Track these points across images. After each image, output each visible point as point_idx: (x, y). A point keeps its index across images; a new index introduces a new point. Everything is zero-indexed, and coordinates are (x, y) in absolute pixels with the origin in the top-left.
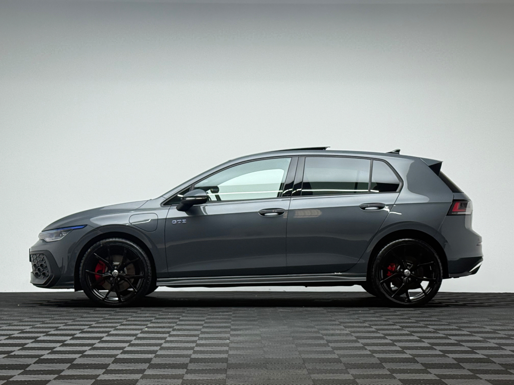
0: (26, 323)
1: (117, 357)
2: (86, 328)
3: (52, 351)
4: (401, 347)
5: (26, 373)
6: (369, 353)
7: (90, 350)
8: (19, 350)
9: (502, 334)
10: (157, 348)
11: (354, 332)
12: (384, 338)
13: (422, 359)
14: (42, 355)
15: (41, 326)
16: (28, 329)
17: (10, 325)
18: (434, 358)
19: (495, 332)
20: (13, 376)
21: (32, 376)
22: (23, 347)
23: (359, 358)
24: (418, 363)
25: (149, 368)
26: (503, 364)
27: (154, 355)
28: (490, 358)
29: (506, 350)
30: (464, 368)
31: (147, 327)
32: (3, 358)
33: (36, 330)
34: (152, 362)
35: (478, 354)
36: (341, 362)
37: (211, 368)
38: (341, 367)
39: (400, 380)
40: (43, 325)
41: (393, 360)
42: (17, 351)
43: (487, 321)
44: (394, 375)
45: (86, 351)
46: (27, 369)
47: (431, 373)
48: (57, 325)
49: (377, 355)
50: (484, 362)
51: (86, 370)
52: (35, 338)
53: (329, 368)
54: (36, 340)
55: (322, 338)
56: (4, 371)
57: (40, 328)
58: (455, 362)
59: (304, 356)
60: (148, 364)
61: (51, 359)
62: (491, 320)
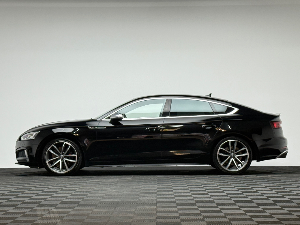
0: (20, 184)
1: (63, 201)
2: (51, 187)
3: (31, 198)
4: (210, 195)
5: (16, 208)
6: (192, 198)
7: (50, 197)
8: (14, 198)
9: (268, 188)
10: (84, 197)
11: (190, 188)
12: (205, 191)
13: (218, 201)
14: (25, 200)
15: (27, 186)
16: (20, 187)
17: (11, 185)
18: (224, 200)
19: (266, 187)
20: (9, 210)
21: (19, 210)
22: (16, 196)
23: (185, 201)
24: (214, 202)
25: (77, 206)
26: (257, 203)
27: (82, 200)
28: (253, 200)
29: (264, 196)
30: (236, 205)
31: (83, 186)
32: (5, 202)
33: (24, 188)
34: (80, 203)
35: (248, 198)
36: (175, 203)
37: (108, 206)
38: (175, 205)
39: (200, 211)
40: (29, 185)
41: (202, 202)
42: (13, 198)
43: (266, 182)
44: (199, 209)
45: (48, 198)
46: (17, 207)
47: (218, 207)
48: (35, 185)
49: (195, 199)
50: (248, 202)
51: (46, 207)
52: (23, 192)
53: (168, 206)
54: (23, 193)
55: (172, 191)
56: (5, 208)
57: (27, 187)
58: (233, 202)
59: (158, 200)
60: (77, 204)
61: (29, 202)
62: (269, 181)
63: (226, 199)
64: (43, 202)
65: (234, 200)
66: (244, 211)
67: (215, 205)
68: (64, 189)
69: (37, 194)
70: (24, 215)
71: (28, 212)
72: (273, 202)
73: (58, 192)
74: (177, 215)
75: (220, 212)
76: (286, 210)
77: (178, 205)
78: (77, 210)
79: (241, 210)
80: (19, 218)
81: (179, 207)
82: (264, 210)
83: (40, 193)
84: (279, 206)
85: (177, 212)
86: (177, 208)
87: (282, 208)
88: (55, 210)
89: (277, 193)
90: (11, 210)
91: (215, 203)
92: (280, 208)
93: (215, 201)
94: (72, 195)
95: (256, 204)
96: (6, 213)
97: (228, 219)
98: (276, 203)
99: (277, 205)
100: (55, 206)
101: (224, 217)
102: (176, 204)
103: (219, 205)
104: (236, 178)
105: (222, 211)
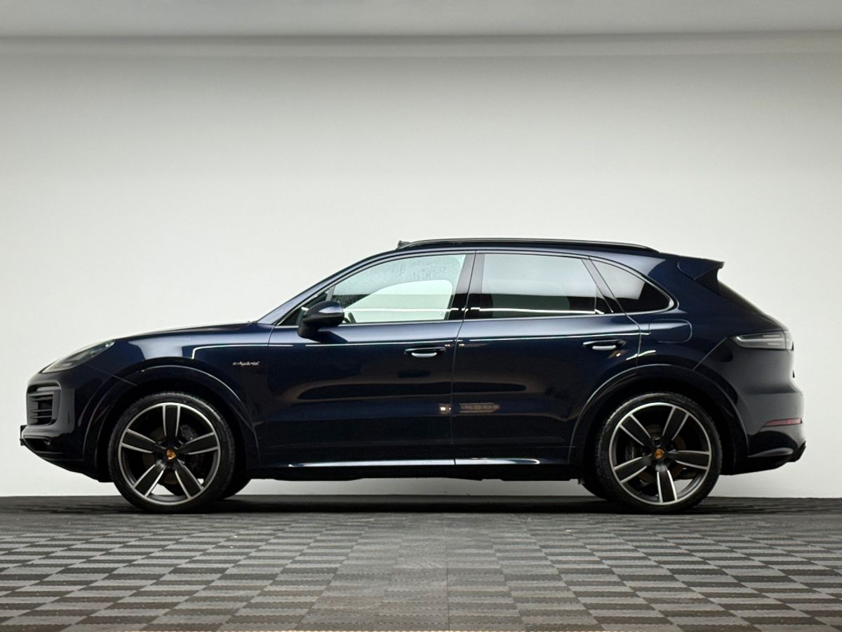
63: (646, 566)
64: (122, 569)
65: (668, 569)
66: (700, 593)
67: (615, 579)
68: (185, 539)
69: (108, 552)
70: (62, 597)
71: (76, 591)
72: (783, 574)
73: (168, 547)
74: (509, 601)
75: (633, 595)
76: (824, 593)
77: (509, 578)
78: (217, 588)
79: (693, 591)
80: (48, 604)
81: (513, 584)
82: (760, 593)
83: (116, 548)
84: (801, 583)
85: (507, 595)
86: (505, 585)
87: (811, 587)
88: (154, 588)
89: (789, 554)
90: (28, 586)
91: (615, 576)
92: (805, 587)
93: (614, 569)
94: (205, 554)
95: (735, 577)
96: (13, 592)
97: (660, 611)
98: (790, 576)
99: (795, 582)
100: (157, 578)
101: (648, 608)
102: (502, 576)
103: (628, 581)
104: (665, 522)
105: (637, 593)
